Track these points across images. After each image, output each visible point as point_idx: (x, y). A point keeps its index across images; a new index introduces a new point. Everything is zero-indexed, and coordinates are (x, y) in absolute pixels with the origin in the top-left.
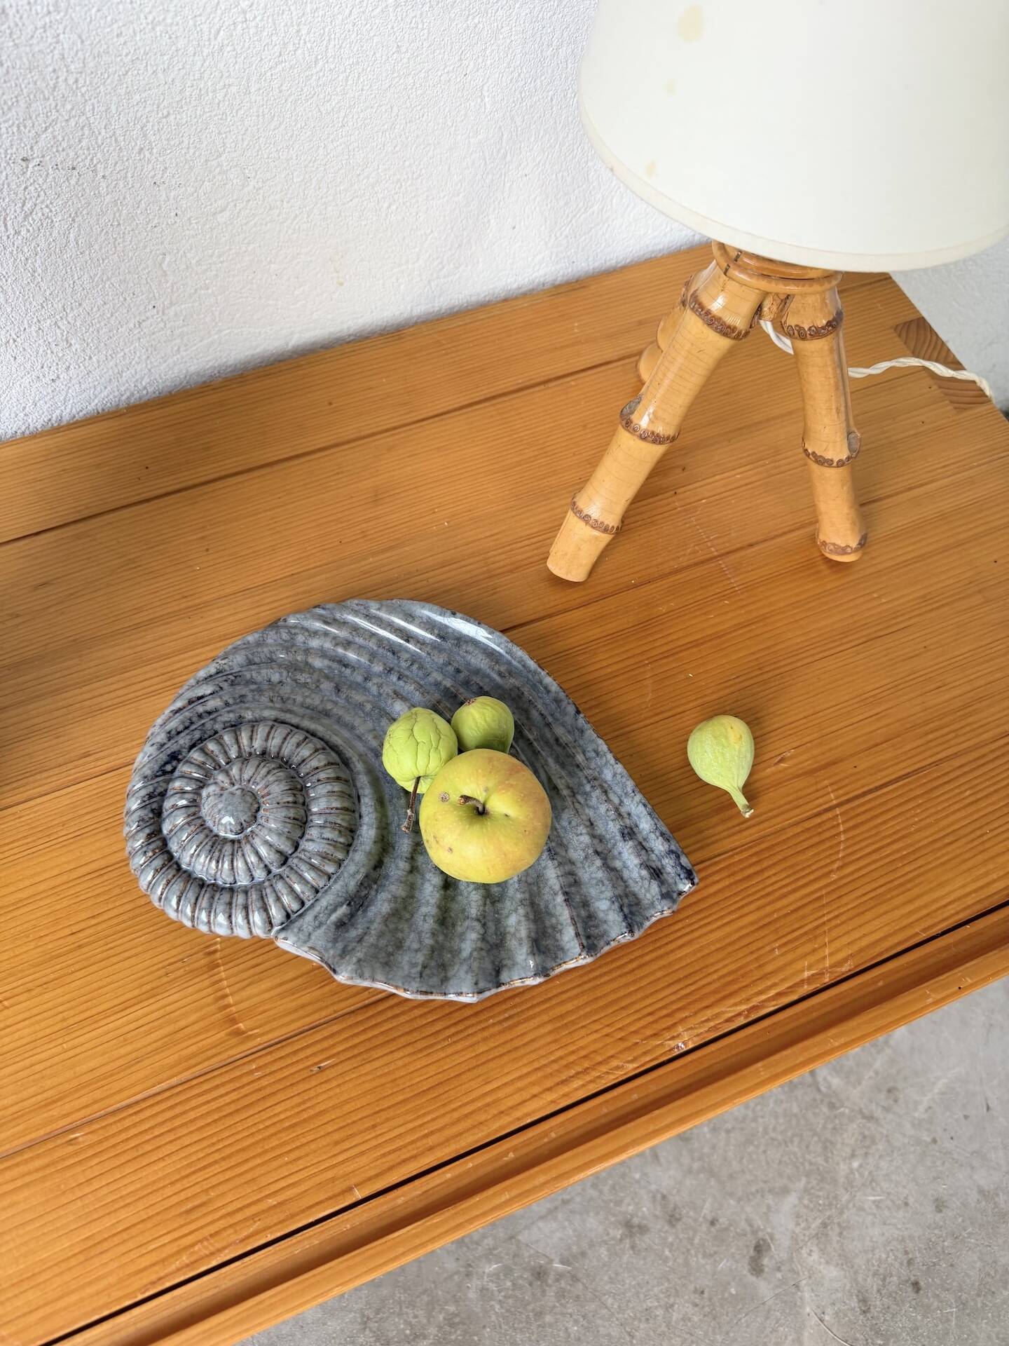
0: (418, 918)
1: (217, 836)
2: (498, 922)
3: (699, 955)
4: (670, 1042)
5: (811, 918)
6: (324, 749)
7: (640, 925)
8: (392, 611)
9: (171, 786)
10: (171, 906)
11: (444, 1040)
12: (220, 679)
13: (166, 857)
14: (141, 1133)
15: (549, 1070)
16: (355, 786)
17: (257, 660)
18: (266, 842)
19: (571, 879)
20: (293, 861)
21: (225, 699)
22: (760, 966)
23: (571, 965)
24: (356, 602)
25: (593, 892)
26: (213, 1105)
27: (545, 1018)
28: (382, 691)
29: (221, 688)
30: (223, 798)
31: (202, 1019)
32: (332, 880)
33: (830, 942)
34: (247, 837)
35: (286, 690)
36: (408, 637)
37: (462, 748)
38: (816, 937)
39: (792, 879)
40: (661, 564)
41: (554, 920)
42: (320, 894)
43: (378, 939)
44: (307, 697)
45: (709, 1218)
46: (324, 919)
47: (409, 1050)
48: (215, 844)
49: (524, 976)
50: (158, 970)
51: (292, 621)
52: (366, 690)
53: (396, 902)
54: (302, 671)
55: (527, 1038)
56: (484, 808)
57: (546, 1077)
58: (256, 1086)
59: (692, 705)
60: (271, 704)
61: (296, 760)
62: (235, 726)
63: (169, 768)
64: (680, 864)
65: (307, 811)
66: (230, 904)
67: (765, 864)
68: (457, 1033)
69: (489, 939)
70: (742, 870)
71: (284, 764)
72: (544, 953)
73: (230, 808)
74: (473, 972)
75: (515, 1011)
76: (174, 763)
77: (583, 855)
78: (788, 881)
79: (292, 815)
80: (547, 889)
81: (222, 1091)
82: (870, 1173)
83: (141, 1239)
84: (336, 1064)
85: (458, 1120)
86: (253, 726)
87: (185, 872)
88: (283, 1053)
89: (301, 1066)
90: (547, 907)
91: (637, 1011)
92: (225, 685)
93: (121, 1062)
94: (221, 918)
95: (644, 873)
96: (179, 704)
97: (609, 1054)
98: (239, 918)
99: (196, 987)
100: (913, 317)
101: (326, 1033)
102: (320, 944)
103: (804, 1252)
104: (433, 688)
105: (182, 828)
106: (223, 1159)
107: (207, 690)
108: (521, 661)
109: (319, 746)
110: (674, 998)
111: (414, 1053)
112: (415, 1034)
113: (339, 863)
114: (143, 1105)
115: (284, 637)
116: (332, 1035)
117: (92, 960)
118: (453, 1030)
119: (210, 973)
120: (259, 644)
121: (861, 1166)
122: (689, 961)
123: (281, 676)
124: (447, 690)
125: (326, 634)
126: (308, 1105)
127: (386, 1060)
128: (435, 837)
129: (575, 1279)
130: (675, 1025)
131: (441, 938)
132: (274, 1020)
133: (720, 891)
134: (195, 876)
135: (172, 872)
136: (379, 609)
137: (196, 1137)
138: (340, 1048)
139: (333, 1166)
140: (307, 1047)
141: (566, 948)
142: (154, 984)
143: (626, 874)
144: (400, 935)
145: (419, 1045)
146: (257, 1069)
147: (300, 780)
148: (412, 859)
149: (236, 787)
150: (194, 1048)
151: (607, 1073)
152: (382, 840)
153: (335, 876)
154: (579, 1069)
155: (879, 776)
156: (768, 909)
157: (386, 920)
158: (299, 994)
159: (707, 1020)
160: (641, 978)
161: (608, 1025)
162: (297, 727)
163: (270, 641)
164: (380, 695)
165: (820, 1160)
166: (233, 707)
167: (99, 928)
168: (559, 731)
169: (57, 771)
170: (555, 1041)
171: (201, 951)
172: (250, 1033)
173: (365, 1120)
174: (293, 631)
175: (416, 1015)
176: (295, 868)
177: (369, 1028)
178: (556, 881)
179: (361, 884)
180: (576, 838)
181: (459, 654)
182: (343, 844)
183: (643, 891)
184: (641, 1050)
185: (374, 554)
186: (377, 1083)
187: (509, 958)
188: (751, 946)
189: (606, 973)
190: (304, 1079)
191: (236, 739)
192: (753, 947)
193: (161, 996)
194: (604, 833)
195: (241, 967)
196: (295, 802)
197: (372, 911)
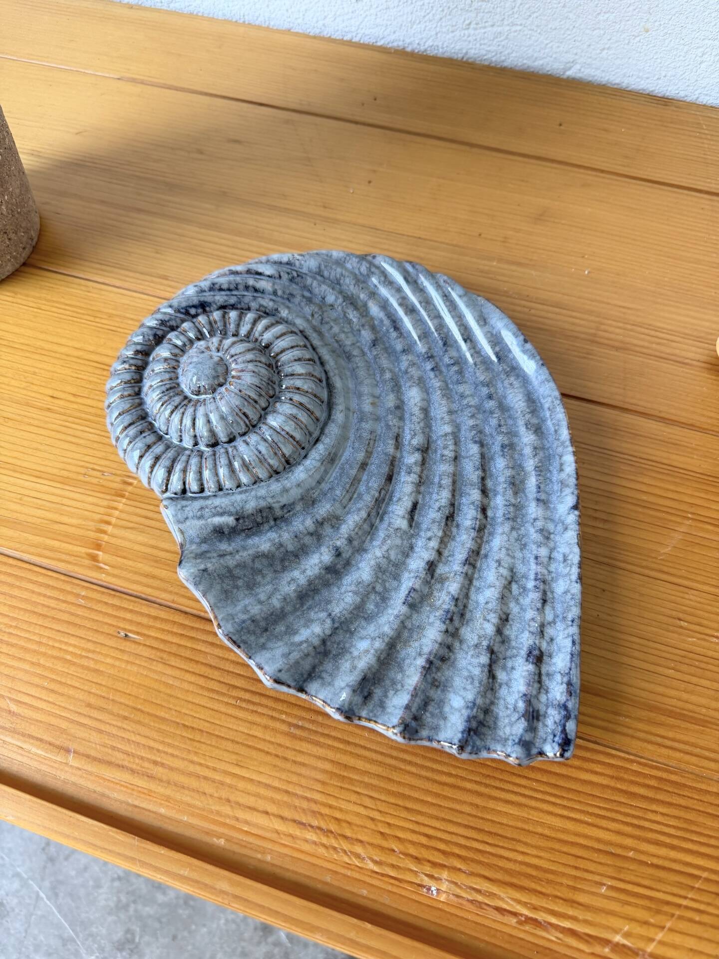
0: (286, 578)
1: (178, 385)
2: (350, 636)
3: (520, 825)
4: (426, 878)
5: (669, 889)
6: (320, 381)
7: (476, 751)
8: (472, 305)
9: (182, 325)
10: (111, 417)
12: (285, 270)
13: (137, 376)
15: (297, 802)
16: (322, 430)
17: (326, 274)
18: (207, 416)
19: (445, 653)
20: (220, 450)
21: (276, 287)
22: (574, 888)
23: (380, 728)
24: (445, 278)
25: (458, 682)
26: (35, 598)
27: (330, 755)
28: (410, 370)
29: (280, 277)
30: (202, 356)
31: (79, 527)
32: (239, 489)
33: (671, 930)
34: (197, 401)
35: (330, 315)
36: (468, 337)
38: (658, 912)
39: (679, 833)
41: (399, 676)
42: (221, 493)
43: (236, 566)
44: (344, 332)
46: (207, 515)
47: (201, 681)
48: (172, 388)
49: (328, 700)
50: (82, 467)
52: (398, 360)
53: (278, 549)
54: (356, 308)
55: (300, 759)
57: (289, 805)
58: (73, 609)
60: (310, 318)
61: (288, 369)
62: (265, 312)
63: (193, 311)
64: (564, 726)
65: (262, 418)
66: (149, 447)
67: (660, 796)
68: (249, 701)
69: (328, 643)
70: (632, 782)
71: (274, 366)
72: (364, 697)
73: (199, 366)
74: (288, 659)
75: (311, 726)
76: (200, 311)
77: (476, 641)
78: (672, 831)
79: (245, 410)
80: (417, 644)
81: (49, 593)
84: (139, 644)
85: (190, 774)
86: (277, 322)
87: (141, 399)
88: (111, 601)
89: (114, 623)
90: (403, 659)
91: (417, 823)
92: (285, 277)
94: (137, 454)
95: (521, 705)
96: (239, 268)
97: (360, 837)
98: (147, 462)
99: (94, 500)
101: (153, 612)
102: (191, 533)
105: (162, 360)
108: (557, 425)
109: (318, 374)
110: (463, 841)
111: (202, 687)
113: (257, 481)
115: (362, 270)
117: (49, 426)
118: (247, 696)
119: (114, 498)
120: (339, 263)
122: (505, 821)
123: (336, 300)
125: (399, 289)
126: (95, 656)
127: (177, 673)
130: (443, 866)
131: (289, 608)
132: (126, 570)
133: (590, 783)
134: (144, 407)
135: (130, 391)
136: (460, 296)
138: (153, 634)
139: (72, 721)
140: (131, 611)
141: (389, 710)
142: (71, 475)
143: (503, 692)
144: (259, 578)
145: (213, 685)
146: (84, 597)
147: (278, 388)
148: (321, 524)
149: (219, 354)
151: (345, 852)
152: (309, 490)
153: (245, 488)
154: (323, 825)
156: (629, 842)
157: (258, 556)
159: (478, 891)
160: (446, 798)
161: (380, 812)
163: (348, 265)
164: (406, 372)
166: (279, 299)
169: (138, 275)
170: (323, 783)
171: (120, 475)
172: (102, 565)
173: (123, 707)
174: (373, 269)
175: (230, 658)
176: (217, 456)
177: (186, 636)
178: (430, 643)
179: (261, 511)
180: (481, 620)
181: (502, 382)
182: (271, 466)
183: (507, 721)
184: (392, 860)
185: (500, 260)
186: (156, 686)
187: (331, 675)
188: (579, 860)
189: (416, 765)
190: (108, 634)
191: (255, 322)
192: (581, 864)
193: (68, 488)
194: (513, 637)
195: (138, 511)
196: (256, 402)
197: (254, 541)
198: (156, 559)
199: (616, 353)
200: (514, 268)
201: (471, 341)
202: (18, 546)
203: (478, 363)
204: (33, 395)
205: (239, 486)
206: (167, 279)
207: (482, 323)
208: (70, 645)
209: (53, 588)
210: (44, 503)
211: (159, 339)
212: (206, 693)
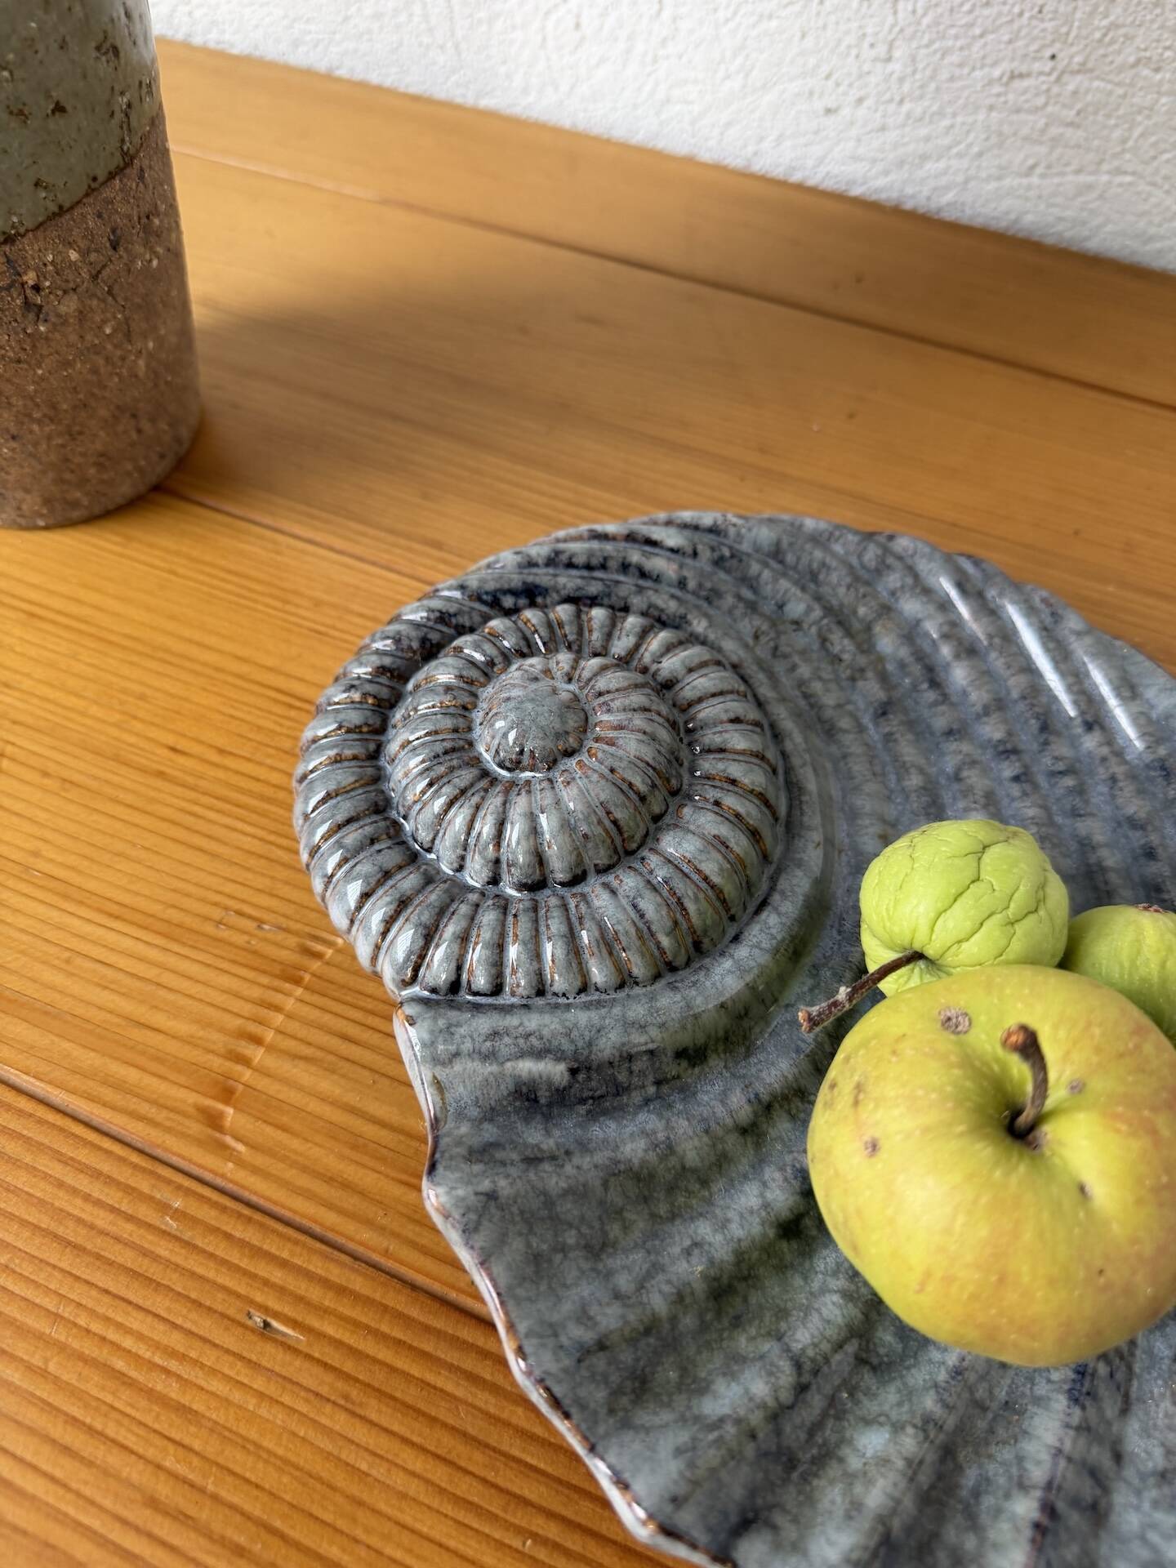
0: (680, 1236)
1: (471, 744)
2: (835, 1410)
6: (774, 771)
8: (1104, 654)
10: (305, 799)
11: (520, 1531)
12: (707, 541)
13: (376, 721)
16: (774, 880)
17: (790, 558)
18: (532, 818)
19: (1088, 1490)
20: (549, 899)
21: (686, 573)
24: (1044, 593)
26: (62, 1200)
28: (965, 774)
29: (695, 554)
30: (534, 686)
31: (188, 1041)
32: (583, 998)
34: (511, 783)
35: (794, 641)
36: (1095, 719)
37: (1068, 961)
41: (970, 1543)
42: (540, 1001)
43: (566, 1193)
44: (820, 678)
46: (505, 1052)
47: (440, 1474)
48: (457, 749)
50: (216, 905)
51: (902, 546)
52: (936, 749)
53: (663, 1158)
54: (849, 633)
56: (1033, 1127)
58: (147, 1239)
60: (751, 642)
61: (710, 739)
62: (661, 619)
63: (508, 602)
65: (649, 839)
66: (387, 875)
69: (788, 1429)
71: (684, 727)
73: (527, 708)
74: (691, 1465)
76: (522, 602)
79: (618, 814)
80: (1007, 1454)
81: (97, 1190)
84: (295, 1351)
86: (688, 641)
87: (379, 768)
88: (236, 1230)
89: (241, 1288)
90: (977, 1494)
92: (705, 554)
94: (354, 890)
96: (611, 528)
99: (232, 983)
101: (335, 1273)
102: (461, 1091)
104: (1074, 846)
105: (436, 691)
109: (769, 755)
112: (478, 1456)
113: (624, 981)
115: (866, 561)
116: (341, 1291)
118: (552, 1531)
119: (277, 983)
120: (816, 539)
123: (807, 613)
125: (945, 606)
127: (383, 1444)
128: (859, 1088)
131: (688, 1322)
132: (284, 1159)
134: (385, 786)
135: (357, 749)
138: (330, 1330)
140: (284, 1264)
144: (615, 1230)
145: (465, 1487)
146: (179, 1215)
147: (687, 775)
148: (767, 1108)
149: (571, 687)
152: (740, 1017)
153: (596, 996)
157: (617, 1172)
158: (365, 1159)
163: (837, 548)
164: (957, 778)
166: (689, 597)
167: (211, 772)
171: (296, 933)
172: (229, 1140)
173: (238, 1518)
174: (890, 560)
175: (514, 1420)
176: (542, 912)
177: (411, 1348)
178: (1045, 1456)
179: (630, 1058)
182: (662, 951)
186: (325, 1470)
187: (795, 1520)
190: (223, 1316)
191: (643, 634)
193: (176, 947)
195: (327, 1018)
196: (643, 799)
197: (605, 1130)
198: (357, 1144)
201: (1103, 728)
203: (1120, 777)
204: (133, 739)
205: (583, 989)
207: (1127, 694)
208: (128, 1331)
209: (110, 1181)
210: (120, 976)
211: (430, 651)
212: (448, 1509)
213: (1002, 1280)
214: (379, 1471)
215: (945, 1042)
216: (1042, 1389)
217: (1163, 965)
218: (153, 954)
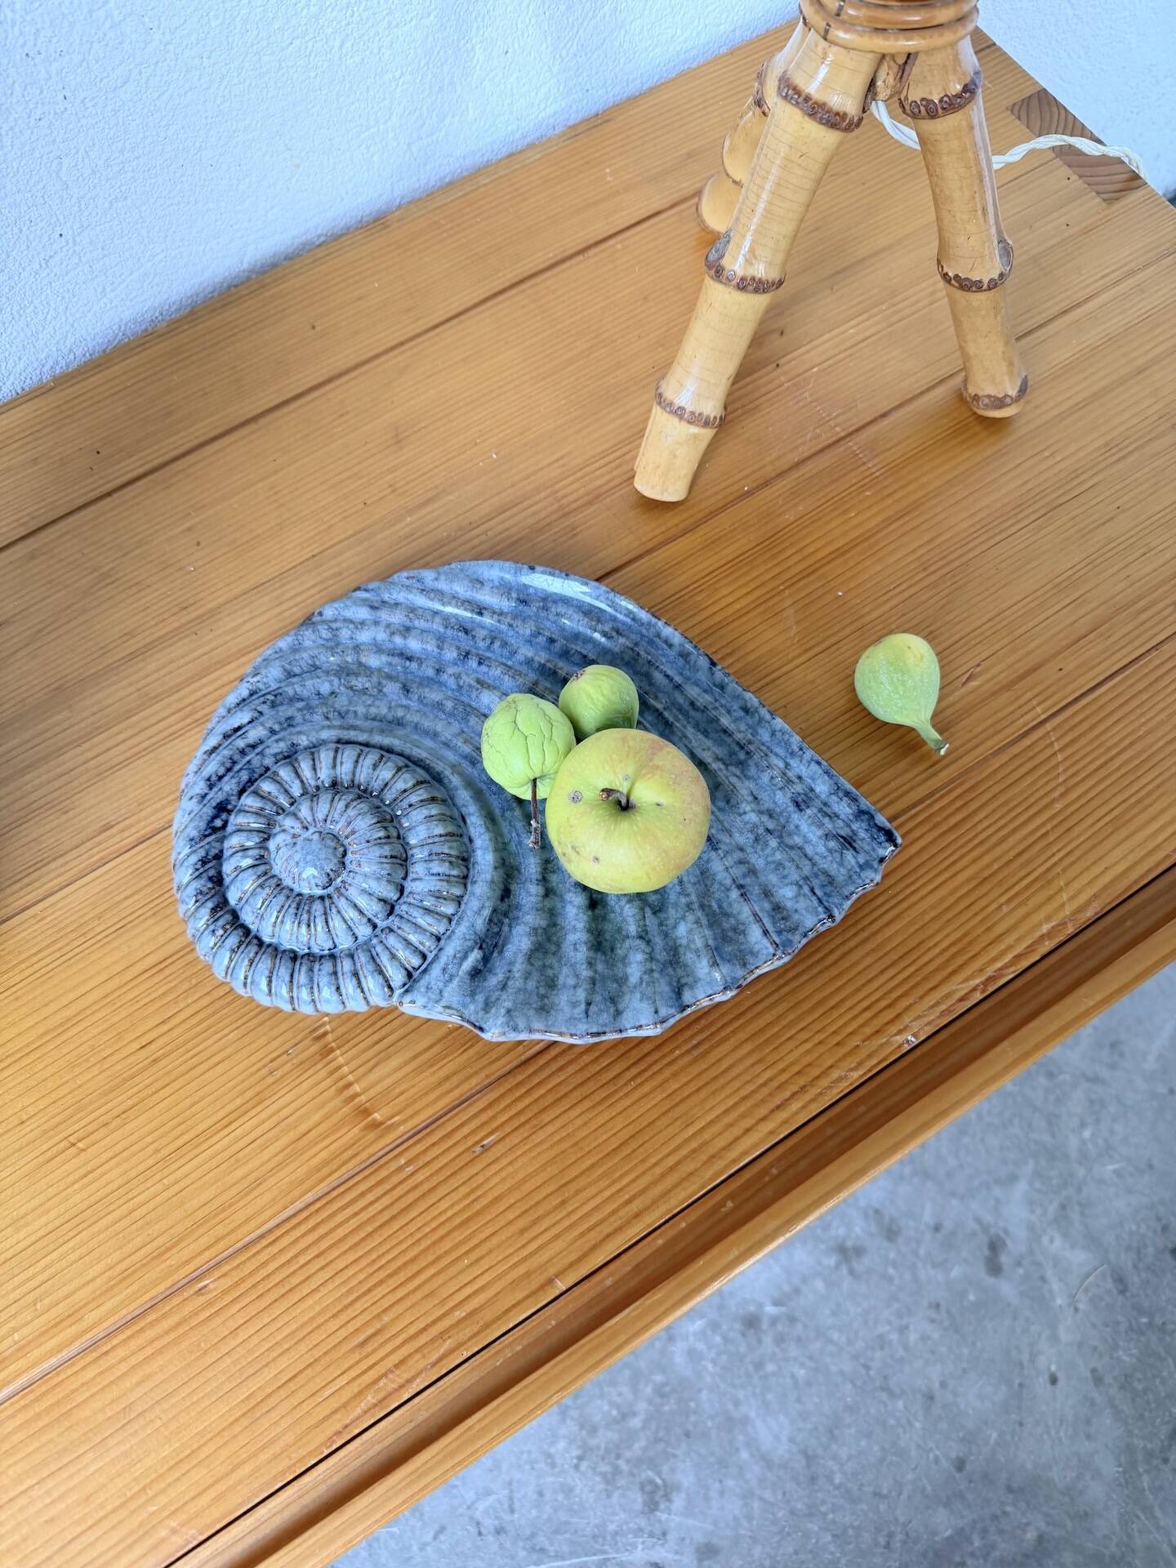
0: (567, 948)
1: (300, 895)
2: (666, 935)
3: (912, 930)
4: (898, 1037)
5: (1040, 860)
6: (407, 766)
7: (841, 907)
8: (453, 577)
9: (226, 844)
10: (261, 990)
11: (626, 1084)
12: (257, 702)
13: (240, 932)
14: (283, 1265)
15: (759, 1096)
16: (455, 804)
17: (297, 670)
18: (364, 891)
20: (402, 908)
21: (268, 725)
22: (989, 929)
23: (765, 969)
24: (405, 574)
25: (773, 879)
26: (364, 1216)
27: (742, 1036)
28: (461, 683)
29: (261, 713)
30: (298, 847)
31: (327, 1117)
32: (454, 923)
33: (1067, 884)
34: (337, 889)
35: (341, 702)
37: (580, 735)
38: (1049, 882)
39: (1008, 818)
40: (778, 458)
41: (733, 921)
42: (443, 942)
43: (524, 982)
44: (370, 706)
45: (932, 1223)
46: (454, 971)
47: (587, 1104)
48: (301, 903)
49: (711, 992)
50: (259, 1070)
51: (329, 613)
52: (441, 684)
53: (536, 935)
54: (357, 675)
55: (724, 1065)
56: (628, 801)
57: (757, 1105)
58: (411, 1183)
59: (848, 631)
60: (328, 723)
61: (376, 785)
62: (289, 757)
63: (218, 823)
64: (876, 825)
65: (405, 846)
66: (335, 973)
67: (973, 807)
68: (640, 1073)
69: (659, 957)
70: (946, 818)
71: (363, 793)
72: (729, 961)
73: (309, 857)
74: (648, 998)
75: (704, 1036)
76: (224, 816)
77: (752, 837)
78: (1003, 822)
79: (388, 853)
80: (716, 886)
81: (370, 1197)
82: (1106, 1140)
83: (313, 1387)
84: (503, 1138)
85: (663, 1175)
86: (313, 754)
87: (270, 945)
88: (434, 1139)
89: (461, 1149)
90: (720, 907)
91: (850, 1008)
92: (264, 708)
93: (240, 1187)
94: (327, 992)
95: (832, 844)
97: (826, 1066)
98: (349, 986)
99: (310, 1082)
100: (1032, 91)
101: (481, 1104)
102: (456, 1000)
103: (1045, 1240)
104: (524, 669)
105: (253, 893)
106: (390, 1276)
107: (243, 717)
108: (629, 613)
109: (400, 764)
110: (893, 984)
111: (594, 1107)
112: (589, 1085)
114: (278, 1233)
115: (324, 636)
116: (490, 1105)
117: (175, 1074)
118: (634, 1071)
119: (325, 1061)
120: (296, 649)
121: (1093, 1134)
122: (901, 939)
123: (332, 685)
124: (542, 666)
125: (376, 622)
126: (479, 1193)
127: (561, 1121)
128: (573, 849)
129: (792, 1320)
130: (898, 1016)
131: (600, 967)
132: (415, 1101)
134: (282, 948)
135: (253, 949)
136: (436, 580)
137: (351, 1257)
138: (505, 1117)
139: (525, 1259)
140: (462, 1125)
141: (755, 950)
142: (258, 1088)
143: (809, 850)
144: (550, 972)
145: (597, 1097)
146: (408, 1163)
147: (386, 809)
148: (544, 880)
149: (312, 830)
150: (324, 1155)
151: (828, 1087)
152: (504, 864)
153: (456, 918)
154: (795, 1088)
155: (1090, 675)
156: (986, 860)
157: (530, 957)
158: (440, 1065)
159: (937, 1004)
160: (847, 970)
161: (818, 1032)
162: (367, 745)
163: (307, 643)
164: (461, 687)
165: (1046, 1138)
166: (282, 734)
167: (175, 1033)
168: (693, 692)
169: (75, 853)
170: (759, 1061)
171: (305, 1038)
172: (389, 1123)
174: (334, 626)
175: (587, 1061)
176: (406, 916)
178: (725, 874)
179: (490, 920)
180: (738, 819)
181: (548, 619)
182: (458, 877)
183: (835, 866)
184: (864, 1053)
185: (411, 512)
186: (553, 1153)
187: (688, 975)
188: (972, 907)
189: (804, 971)
190: (467, 1164)
191: (295, 772)
192: (976, 908)
193: (270, 1101)
194: (772, 806)
195: (361, 1046)
196: (388, 837)
197: (510, 951)
198: (430, 1064)
199: (594, 508)
200: (429, 509)
201: (485, 609)
202: (288, 1198)
203: (512, 622)
204: (118, 1067)
205: (450, 921)
206: (112, 826)
207: (479, 586)
208: (445, 1211)
210: (267, 1136)
211: (217, 880)
212: (600, 1108)
213: (665, 852)
214: (570, 1129)
215: (580, 807)
216: (705, 858)
217: (603, 695)
218: (264, 1115)
